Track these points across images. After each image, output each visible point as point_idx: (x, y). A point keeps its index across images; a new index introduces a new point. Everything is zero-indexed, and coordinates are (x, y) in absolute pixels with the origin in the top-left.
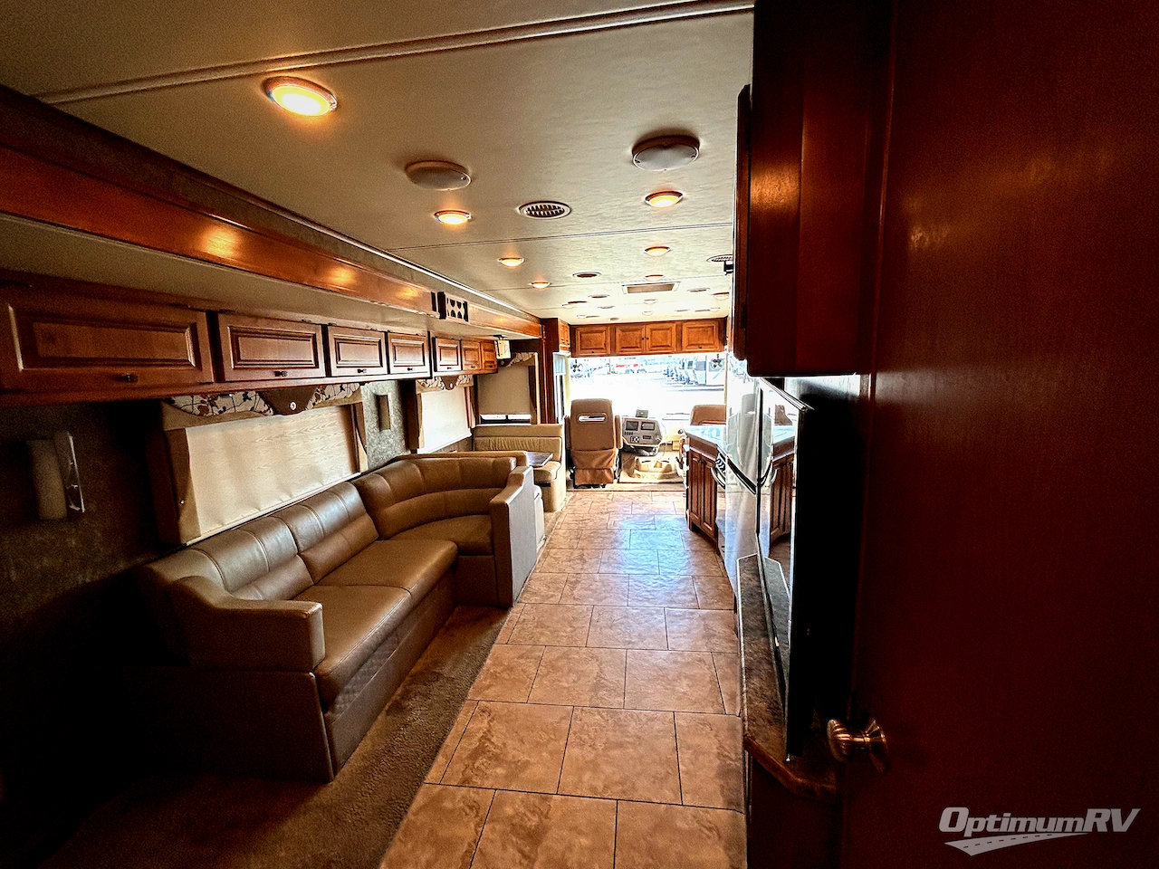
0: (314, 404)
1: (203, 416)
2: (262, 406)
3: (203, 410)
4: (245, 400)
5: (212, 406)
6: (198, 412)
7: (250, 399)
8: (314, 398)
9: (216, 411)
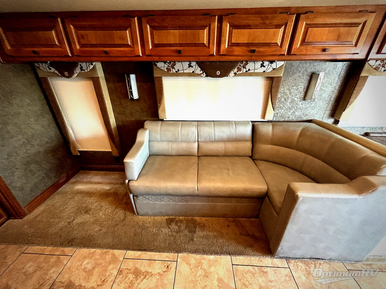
0: (235, 74)
1: (168, 73)
2: (198, 71)
3: (169, 70)
4: (189, 67)
5: (172, 68)
6: (166, 71)
7: (192, 67)
8: (236, 70)
9: (174, 71)
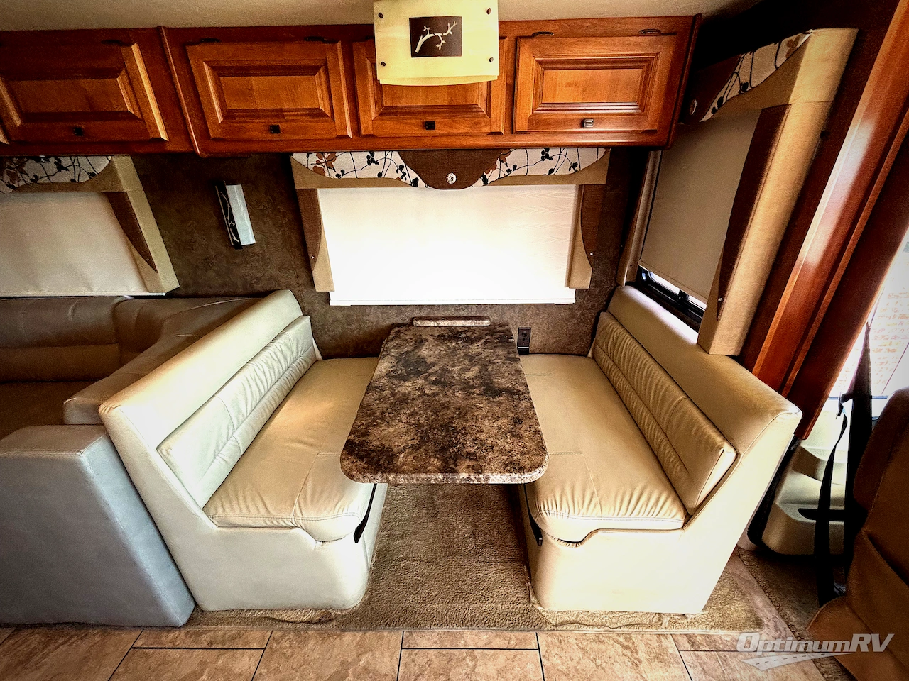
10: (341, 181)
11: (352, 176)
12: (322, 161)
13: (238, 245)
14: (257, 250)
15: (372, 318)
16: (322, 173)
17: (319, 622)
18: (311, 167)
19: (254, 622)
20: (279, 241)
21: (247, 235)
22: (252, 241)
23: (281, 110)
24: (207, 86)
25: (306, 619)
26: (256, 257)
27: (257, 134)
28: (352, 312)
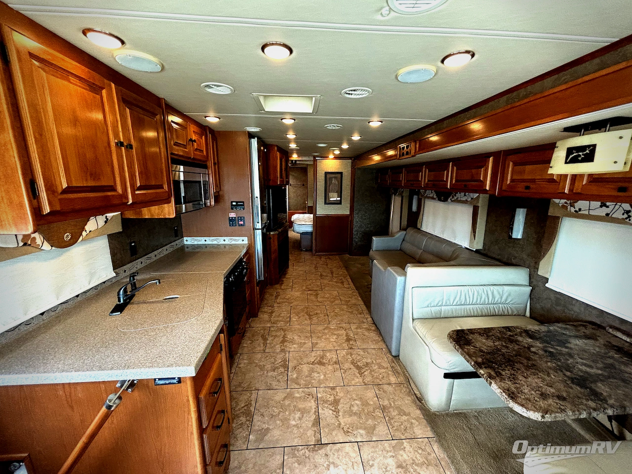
10: (578, 215)
11: (587, 213)
12: (568, 202)
13: (510, 237)
14: (521, 243)
15: (576, 309)
16: (567, 207)
17: (417, 397)
18: (560, 205)
19: (405, 375)
20: (534, 241)
21: (518, 232)
22: (519, 237)
23: (535, 179)
24: (508, 170)
25: (416, 392)
26: (519, 246)
27: (520, 189)
28: (562, 298)
